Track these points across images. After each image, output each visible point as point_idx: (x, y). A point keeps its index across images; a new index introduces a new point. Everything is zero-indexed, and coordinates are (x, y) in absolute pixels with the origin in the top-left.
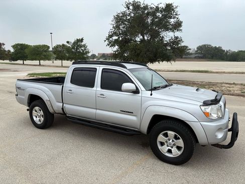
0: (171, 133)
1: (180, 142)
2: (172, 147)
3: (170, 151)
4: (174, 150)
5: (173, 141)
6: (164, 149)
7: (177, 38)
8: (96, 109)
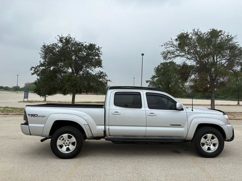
0: (210, 135)
1: (216, 140)
2: (210, 145)
3: (209, 149)
4: (212, 147)
5: (211, 140)
6: (205, 148)
7: (102, 73)
8: (146, 126)
